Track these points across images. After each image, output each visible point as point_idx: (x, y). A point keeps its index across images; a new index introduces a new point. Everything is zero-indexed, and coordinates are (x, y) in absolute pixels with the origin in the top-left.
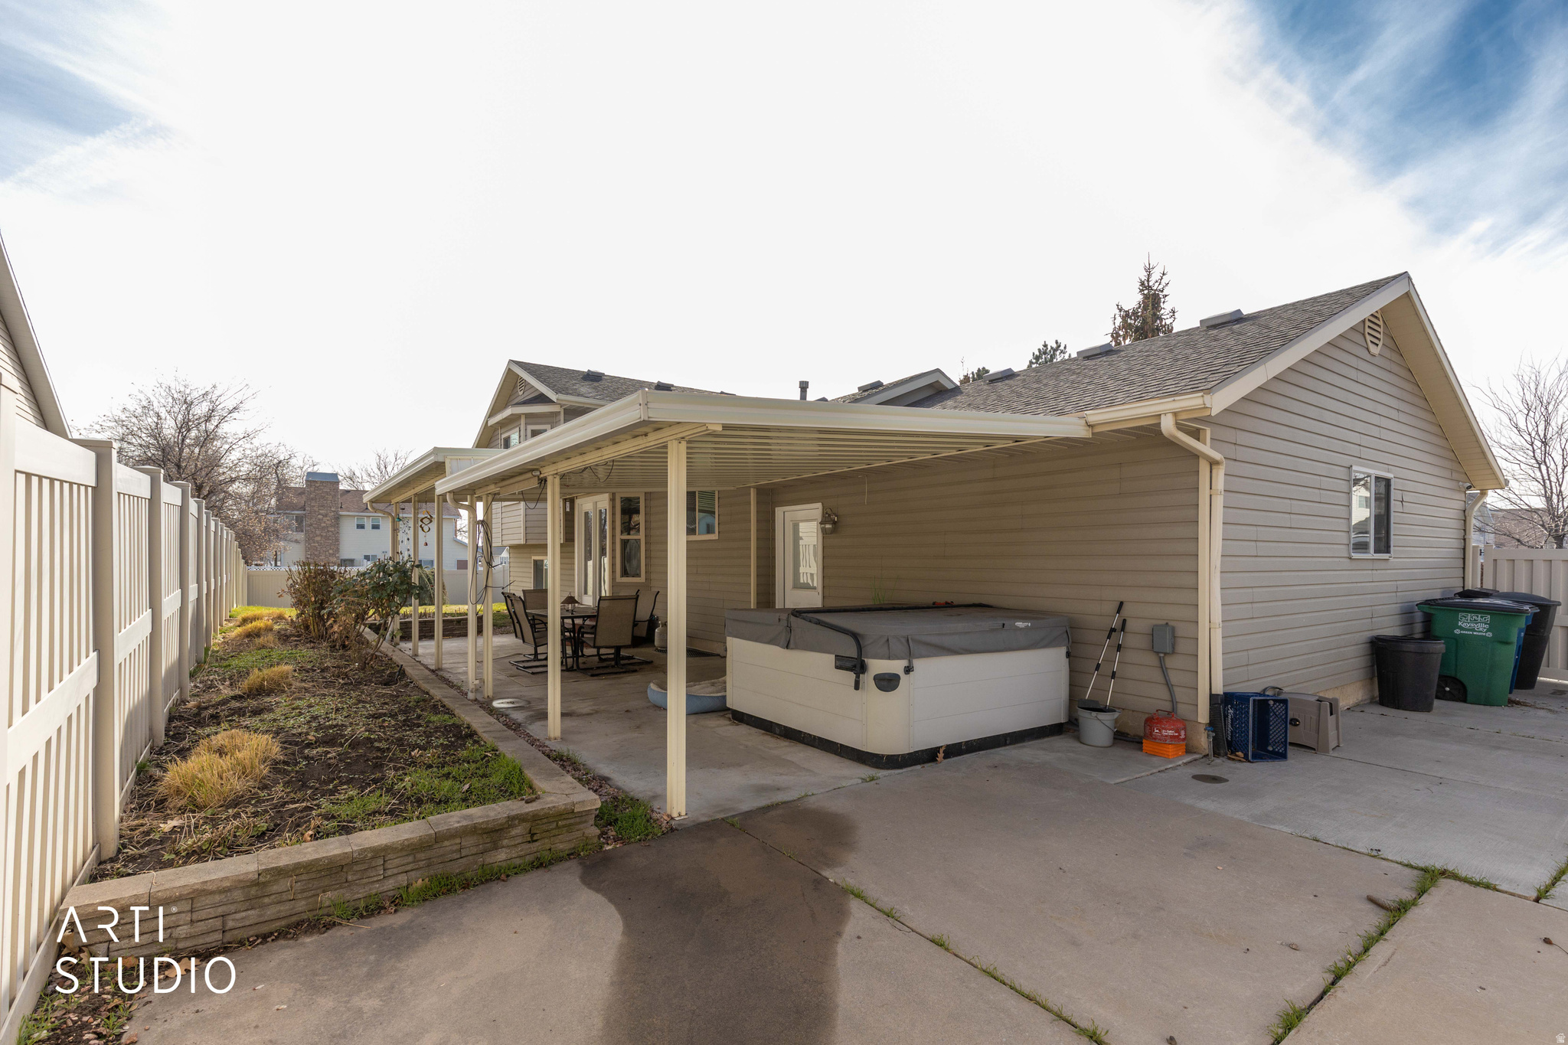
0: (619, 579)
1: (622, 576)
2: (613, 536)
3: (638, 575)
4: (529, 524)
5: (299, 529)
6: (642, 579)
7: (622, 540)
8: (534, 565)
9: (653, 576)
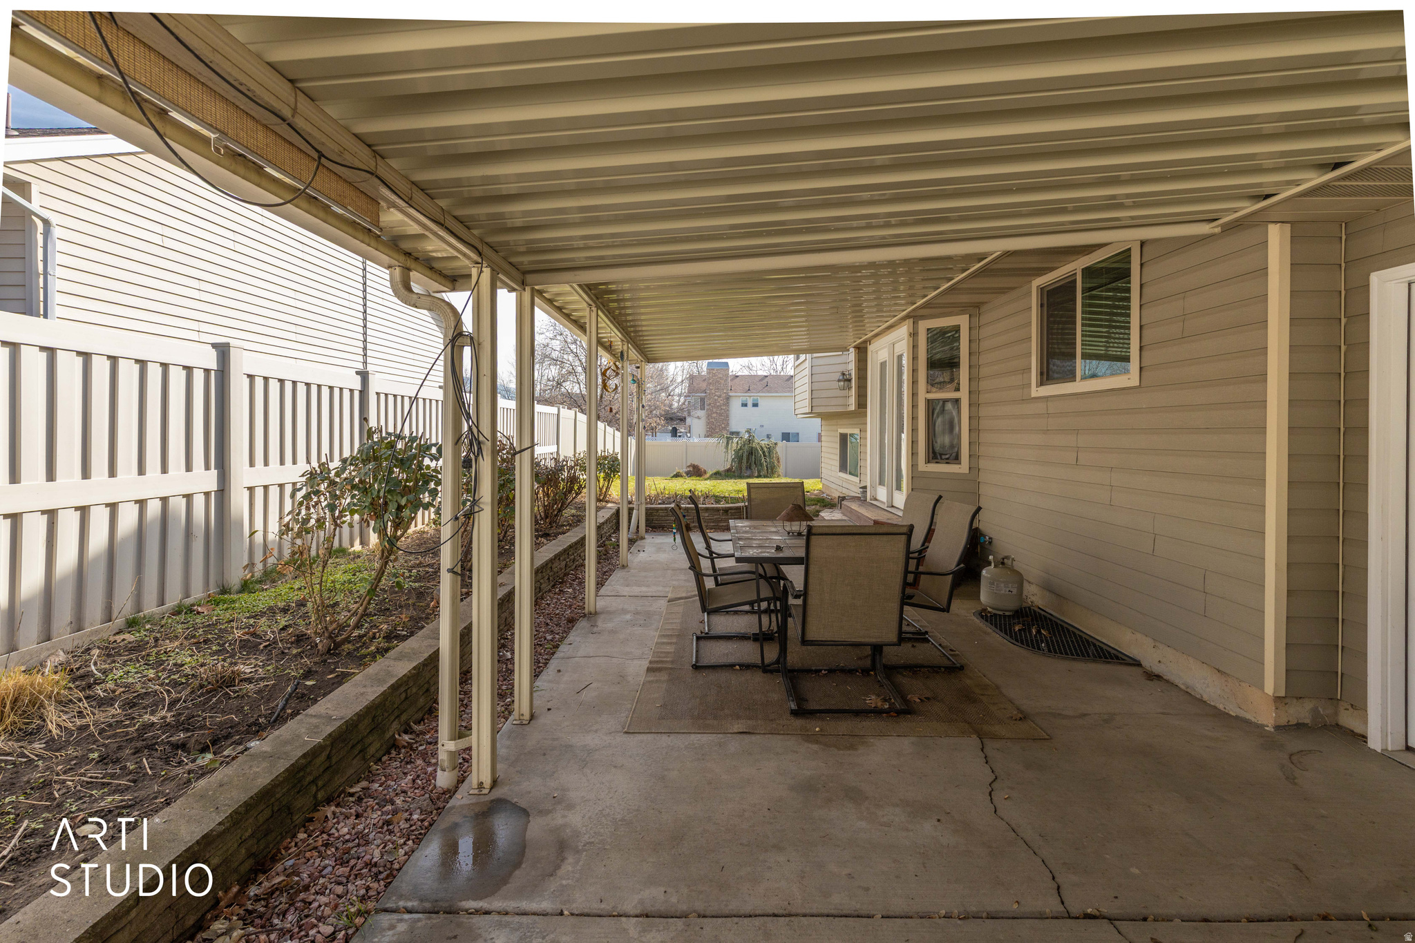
0: (922, 466)
1: (928, 461)
2: (914, 395)
3: (956, 459)
4: (816, 386)
5: (702, 408)
6: (963, 467)
7: (928, 402)
8: (841, 439)
9: (983, 463)
